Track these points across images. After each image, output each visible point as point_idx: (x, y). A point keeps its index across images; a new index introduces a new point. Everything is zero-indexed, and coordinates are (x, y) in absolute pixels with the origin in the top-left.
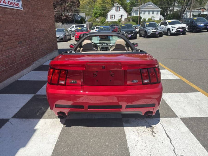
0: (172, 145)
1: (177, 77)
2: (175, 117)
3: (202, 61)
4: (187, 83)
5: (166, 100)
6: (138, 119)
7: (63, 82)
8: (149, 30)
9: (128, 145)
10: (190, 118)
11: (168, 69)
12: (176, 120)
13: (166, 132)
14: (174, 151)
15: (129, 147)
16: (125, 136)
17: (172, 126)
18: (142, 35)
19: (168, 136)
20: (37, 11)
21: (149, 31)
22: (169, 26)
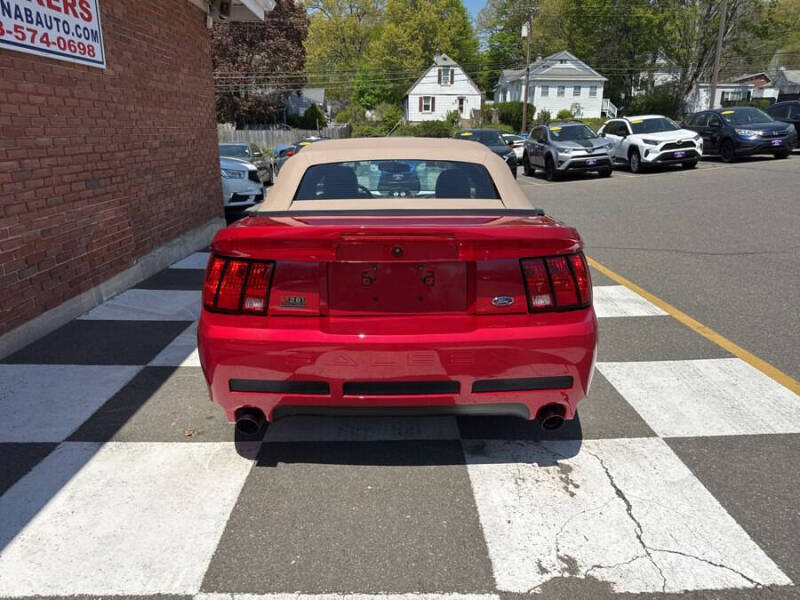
0: (633, 518)
1: (659, 309)
2: (648, 436)
3: (750, 256)
4: (695, 329)
5: (618, 383)
6: (518, 441)
7: (257, 305)
8: (562, 150)
9: (483, 520)
10: (697, 439)
11: (626, 285)
12: (651, 443)
13: (616, 482)
14: (639, 537)
15: (484, 526)
16: (470, 494)
17: (635, 465)
18: (537, 171)
19: (619, 493)
20: (155, 76)
21: (561, 154)
22: (636, 139)
